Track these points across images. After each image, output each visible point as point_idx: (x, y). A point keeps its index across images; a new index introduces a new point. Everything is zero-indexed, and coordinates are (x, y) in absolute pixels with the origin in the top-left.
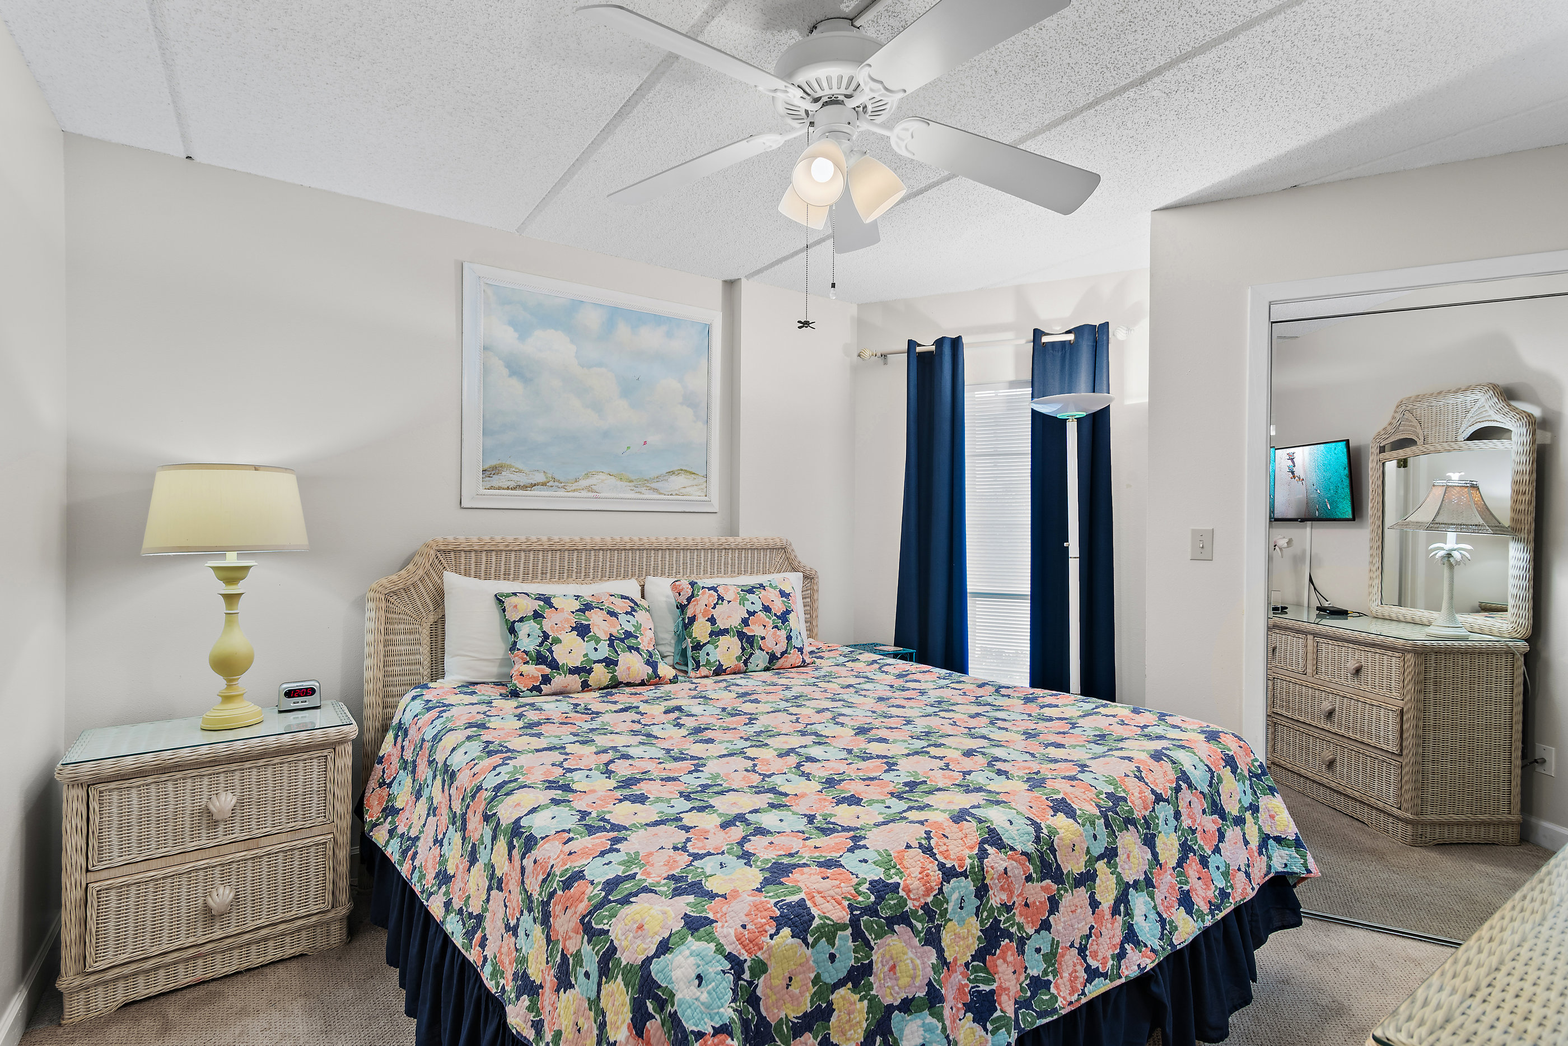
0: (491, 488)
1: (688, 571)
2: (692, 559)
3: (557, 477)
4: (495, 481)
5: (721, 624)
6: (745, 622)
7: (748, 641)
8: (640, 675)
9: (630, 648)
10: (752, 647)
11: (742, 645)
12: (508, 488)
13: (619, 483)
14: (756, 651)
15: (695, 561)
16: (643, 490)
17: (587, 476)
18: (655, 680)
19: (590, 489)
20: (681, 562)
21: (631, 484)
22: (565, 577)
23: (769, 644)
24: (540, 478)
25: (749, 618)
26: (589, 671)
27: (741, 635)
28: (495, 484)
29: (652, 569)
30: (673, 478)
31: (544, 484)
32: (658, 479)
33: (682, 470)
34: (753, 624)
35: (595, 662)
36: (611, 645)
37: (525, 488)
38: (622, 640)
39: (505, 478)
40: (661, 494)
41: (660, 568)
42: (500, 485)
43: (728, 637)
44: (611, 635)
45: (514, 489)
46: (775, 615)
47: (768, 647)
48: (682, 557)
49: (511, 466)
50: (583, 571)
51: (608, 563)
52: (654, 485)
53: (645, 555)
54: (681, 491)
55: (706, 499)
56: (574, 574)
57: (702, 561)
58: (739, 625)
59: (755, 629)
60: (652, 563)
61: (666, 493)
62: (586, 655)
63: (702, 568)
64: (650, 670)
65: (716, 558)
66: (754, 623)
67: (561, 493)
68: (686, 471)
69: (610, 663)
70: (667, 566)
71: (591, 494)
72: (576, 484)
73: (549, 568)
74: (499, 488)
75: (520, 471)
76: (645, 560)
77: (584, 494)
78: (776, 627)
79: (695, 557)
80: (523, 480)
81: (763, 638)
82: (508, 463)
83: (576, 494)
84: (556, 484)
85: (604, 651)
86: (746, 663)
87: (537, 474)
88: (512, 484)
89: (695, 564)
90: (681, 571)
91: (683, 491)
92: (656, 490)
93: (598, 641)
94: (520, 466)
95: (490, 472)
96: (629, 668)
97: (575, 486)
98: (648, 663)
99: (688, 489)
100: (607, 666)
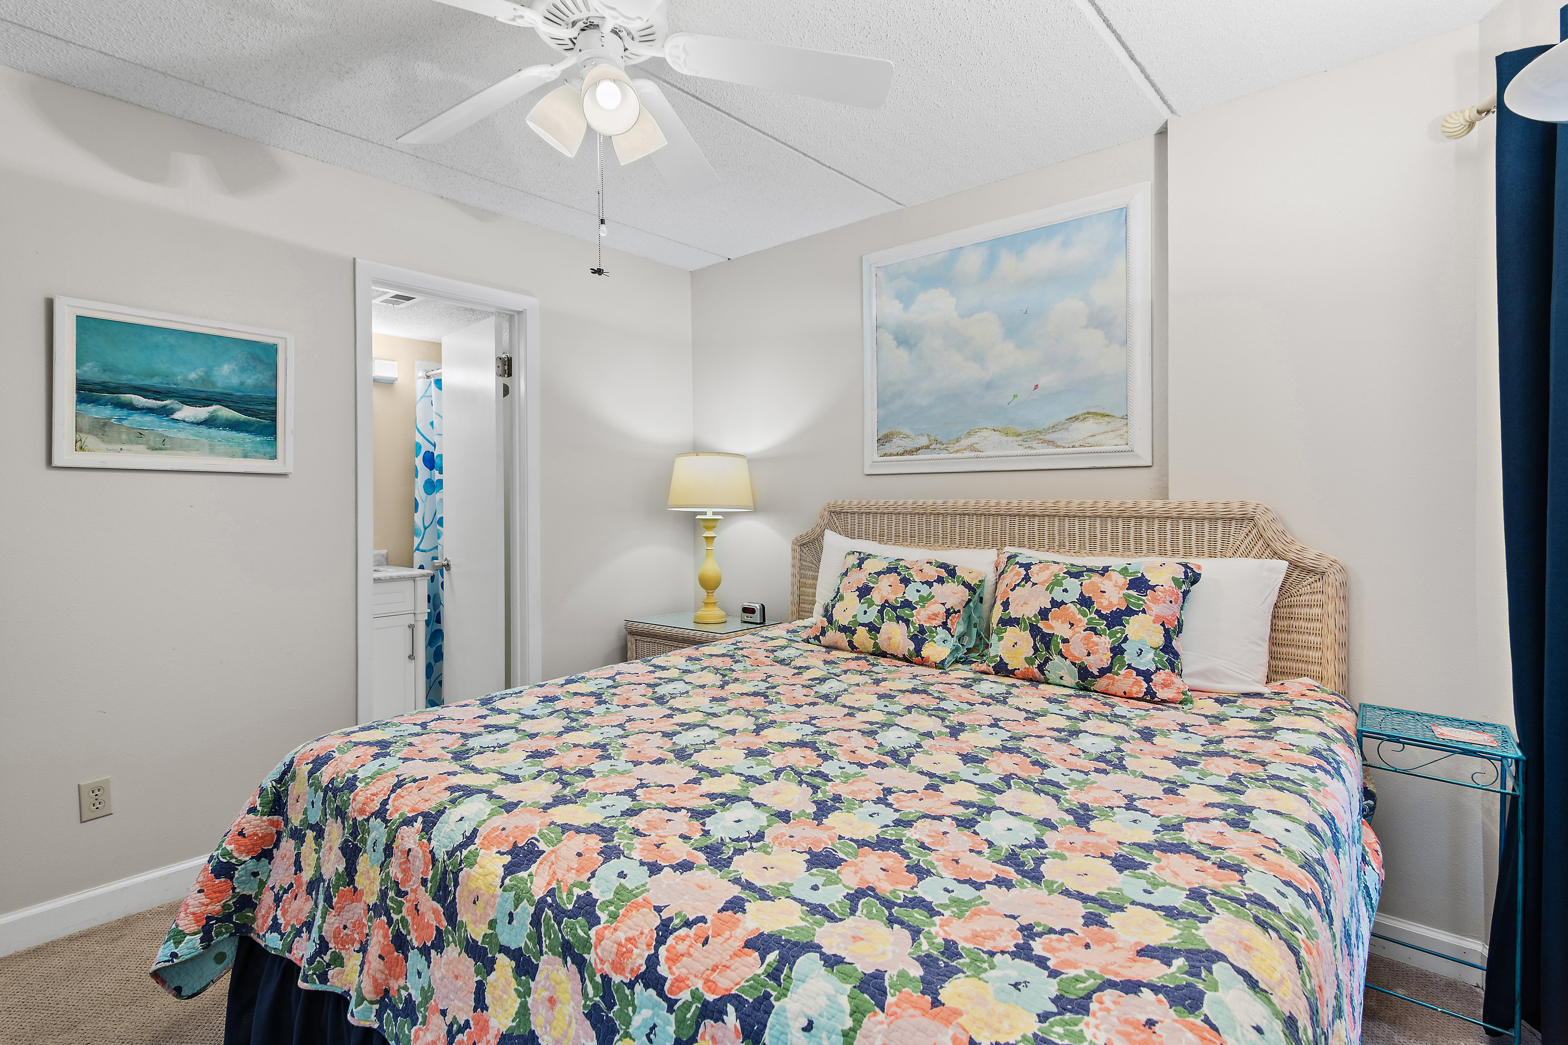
0: (885, 455)
1: (1077, 544)
2: (1082, 530)
3: (939, 438)
4: (889, 448)
5: (1013, 612)
6: (1044, 614)
7: (1044, 640)
8: (900, 649)
9: (899, 618)
10: (1048, 649)
11: (1035, 644)
12: (897, 455)
13: (1004, 439)
14: (1054, 656)
15: (1087, 533)
16: (1034, 444)
17: (969, 434)
18: (914, 658)
19: (972, 448)
20: (1067, 532)
21: (1019, 438)
22: (932, 542)
23: (1077, 649)
24: (924, 441)
25: (1050, 610)
26: (854, 632)
27: (1034, 630)
28: (888, 451)
29: (1026, 539)
30: (1077, 425)
31: (927, 447)
32: (1054, 428)
33: (1089, 413)
34: (1054, 618)
35: (861, 624)
36: (881, 612)
37: (911, 452)
38: (894, 609)
39: (897, 444)
40: (1058, 447)
41: (1037, 538)
42: (892, 451)
43: (1016, 630)
44: (886, 601)
45: (902, 454)
46: (1098, 612)
47: (1072, 655)
48: (1067, 526)
49: (900, 433)
50: (949, 537)
51: (975, 530)
52: (1048, 437)
53: (1017, 522)
54: (1087, 441)
55: (1127, 448)
56: (940, 540)
57: (1098, 533)
58: (1035, 615)
59: (1056, 627)
60: (1027, 532)
61: (1066, 445)
62: (855, 616)
63: (1098, 542)
64: (912, 646)
65: (1120, 530)
66: (1056, 618)
67: (944, 455)
68: (1096, 414)
69: (873, 629)
70: (1046, 537)
71: (973, 454)
72: (957, 444)
73: (917, 532)
74: (891, 455)
75: (908, 437)
76: (1017, 528)
77: (967, 454)
78: (1093, 630)
79: (1087, 527)
80: (909, 444)
81: (1065, 641)
82: (897, 430)
83: (959, 455)
84: (939, 446)
85: (872, 615)
86: (1041, 668)
87: (921, 438)
88: (901, 450)
89: (1087, 536)
90: (1067, 544)
91: (1092, 440)
92: (1051, 443)
93: (871, 604)
94: (907, 432)
95: (883, 440)
96: (890, 638)
97: (957, 446)
98: (913, 638)
99: (1098, 438)
100: (870, 631)
